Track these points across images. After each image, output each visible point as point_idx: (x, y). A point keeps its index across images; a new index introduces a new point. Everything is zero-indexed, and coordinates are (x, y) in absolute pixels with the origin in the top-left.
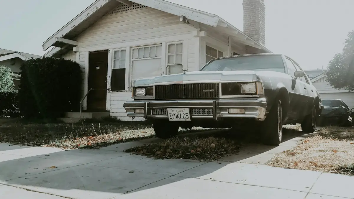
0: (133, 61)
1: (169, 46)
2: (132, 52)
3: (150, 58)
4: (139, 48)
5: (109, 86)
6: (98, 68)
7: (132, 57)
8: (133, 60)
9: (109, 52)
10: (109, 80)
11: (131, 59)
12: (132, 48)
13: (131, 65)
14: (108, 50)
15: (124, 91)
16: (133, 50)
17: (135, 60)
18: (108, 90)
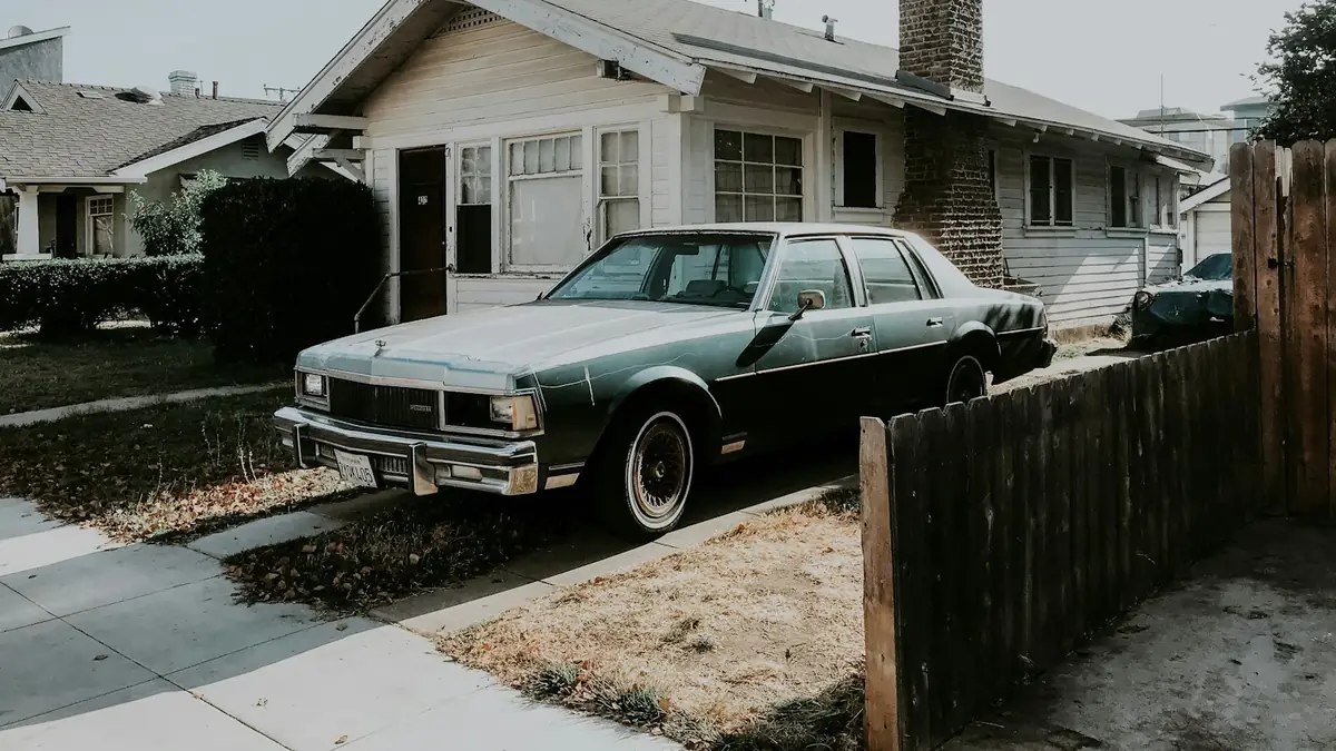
0: (512, 182)
1: (605, 137)
2: (508, 152)
3: (554, 174)
4: (526, 143)
5: (451, 258)
6: (423, 200)
7: (508, 169)
8: (512, 178)
9: (446, 154)
10: (451, 239)
11: (507, 174)
12: (508, 142)
13: (507, 193)
14: (444, 145)
15: (488, 275)
16: (512, 145)
17: (519, 177)
18: (450, 269)
